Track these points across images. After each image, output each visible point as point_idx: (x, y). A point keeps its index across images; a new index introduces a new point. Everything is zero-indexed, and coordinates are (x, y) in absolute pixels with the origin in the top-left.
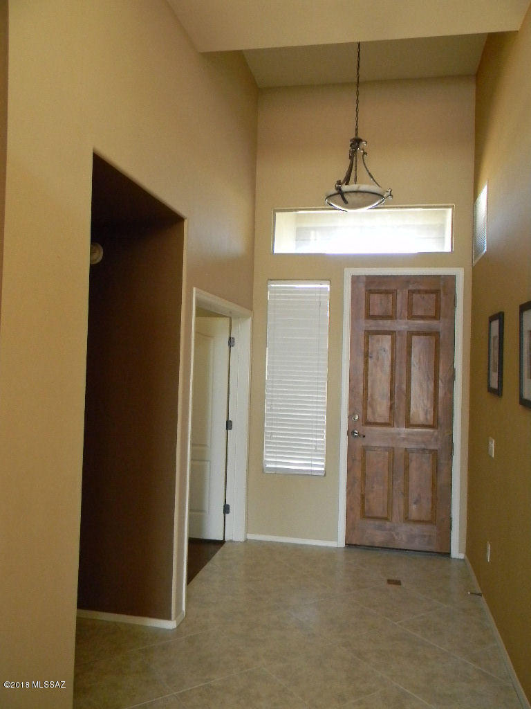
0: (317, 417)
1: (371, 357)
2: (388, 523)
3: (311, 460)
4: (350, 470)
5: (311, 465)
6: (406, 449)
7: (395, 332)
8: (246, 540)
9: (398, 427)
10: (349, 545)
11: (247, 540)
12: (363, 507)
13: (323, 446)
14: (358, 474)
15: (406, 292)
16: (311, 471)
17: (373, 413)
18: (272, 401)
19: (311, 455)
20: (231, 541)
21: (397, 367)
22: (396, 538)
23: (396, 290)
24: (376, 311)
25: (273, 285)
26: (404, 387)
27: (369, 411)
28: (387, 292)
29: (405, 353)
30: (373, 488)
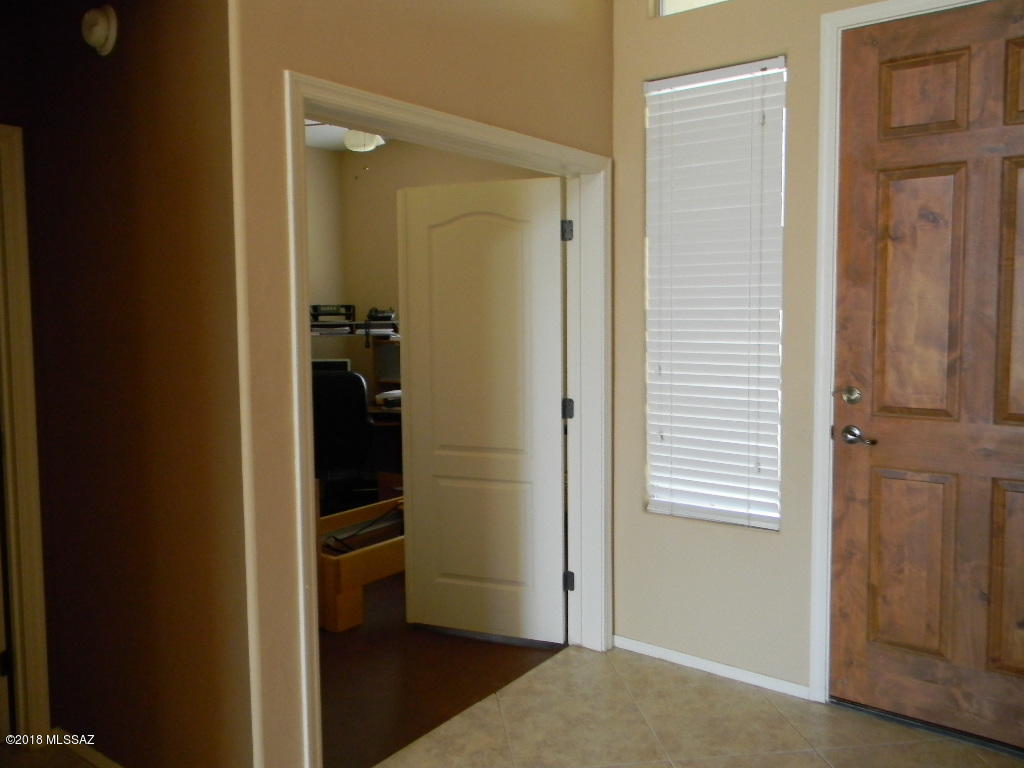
0: (759, 393)
1: (895, 239)
2: (941, 664)
3: (749, 491)
4: (838, 523)
5: (749, 503)
6: (995, 480)
7: (965, 163)
8: (612, 650)
9: (972, 420)
10: (838, 700)
11: (614, 647)
12: (872, 616)
13: (774, 462)
14: (861, 534)
15: (997, 46)
16: (749, 516)
17: (902, 383)
18: (660, 356)
19: (749, 480)
20: (579, 647)
21: (971, 261)
22: (965, 704)
23: (968, 48)
24: (908, 113)
25: (656, 93)
26: (991, 312)
27: (891, 377)
28: (940, 57)
29: (994, 219)
30: (901, 571)
